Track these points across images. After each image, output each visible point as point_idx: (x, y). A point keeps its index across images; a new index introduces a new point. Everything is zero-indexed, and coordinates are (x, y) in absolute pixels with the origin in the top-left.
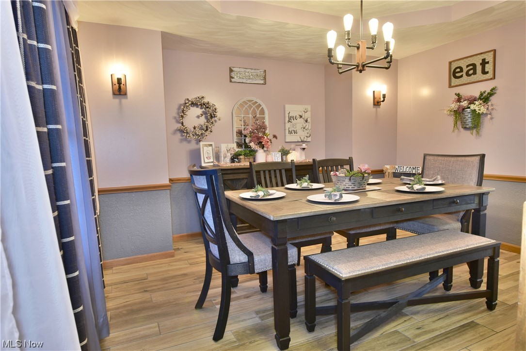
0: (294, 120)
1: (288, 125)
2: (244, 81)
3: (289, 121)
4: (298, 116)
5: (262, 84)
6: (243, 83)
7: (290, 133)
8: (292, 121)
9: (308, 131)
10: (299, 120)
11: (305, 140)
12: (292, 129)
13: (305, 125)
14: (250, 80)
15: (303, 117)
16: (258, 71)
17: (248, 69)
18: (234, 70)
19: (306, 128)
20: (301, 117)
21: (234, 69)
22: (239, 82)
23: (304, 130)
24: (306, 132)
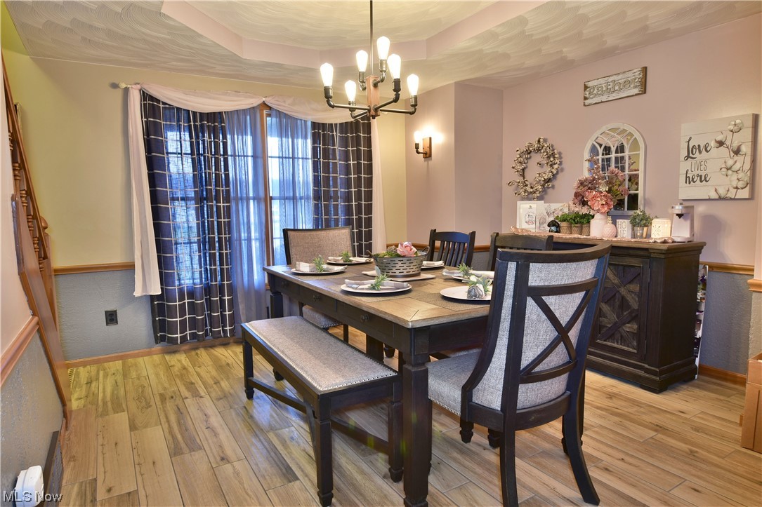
0: (700, 152)
1: (685, 166)
2: (604, 98)
3: (688, 157)
4: (713, 144)
5: (636, 95)
6: (602, 102)
7: (689, 180)
8: (697, 155)
9: (741, 175)
10: (715, 152)
11: (729, 195)
12: (696, 173)
13: (730, 163)
14: (614, 95)
15: (728, 143)
16: (630, 74)
17: (612, 76)
18: (588, 86)
19: (734, 168)
20: (721, 143)
21: (590, 84)
22: (596, 103)
23: (730, 172)
24: (735, 177)
